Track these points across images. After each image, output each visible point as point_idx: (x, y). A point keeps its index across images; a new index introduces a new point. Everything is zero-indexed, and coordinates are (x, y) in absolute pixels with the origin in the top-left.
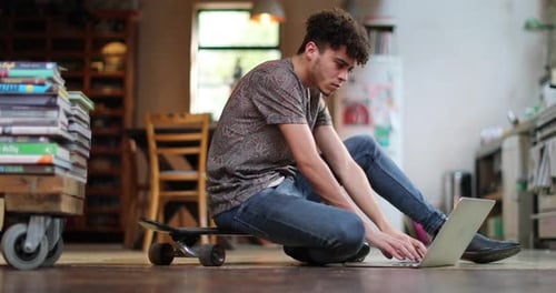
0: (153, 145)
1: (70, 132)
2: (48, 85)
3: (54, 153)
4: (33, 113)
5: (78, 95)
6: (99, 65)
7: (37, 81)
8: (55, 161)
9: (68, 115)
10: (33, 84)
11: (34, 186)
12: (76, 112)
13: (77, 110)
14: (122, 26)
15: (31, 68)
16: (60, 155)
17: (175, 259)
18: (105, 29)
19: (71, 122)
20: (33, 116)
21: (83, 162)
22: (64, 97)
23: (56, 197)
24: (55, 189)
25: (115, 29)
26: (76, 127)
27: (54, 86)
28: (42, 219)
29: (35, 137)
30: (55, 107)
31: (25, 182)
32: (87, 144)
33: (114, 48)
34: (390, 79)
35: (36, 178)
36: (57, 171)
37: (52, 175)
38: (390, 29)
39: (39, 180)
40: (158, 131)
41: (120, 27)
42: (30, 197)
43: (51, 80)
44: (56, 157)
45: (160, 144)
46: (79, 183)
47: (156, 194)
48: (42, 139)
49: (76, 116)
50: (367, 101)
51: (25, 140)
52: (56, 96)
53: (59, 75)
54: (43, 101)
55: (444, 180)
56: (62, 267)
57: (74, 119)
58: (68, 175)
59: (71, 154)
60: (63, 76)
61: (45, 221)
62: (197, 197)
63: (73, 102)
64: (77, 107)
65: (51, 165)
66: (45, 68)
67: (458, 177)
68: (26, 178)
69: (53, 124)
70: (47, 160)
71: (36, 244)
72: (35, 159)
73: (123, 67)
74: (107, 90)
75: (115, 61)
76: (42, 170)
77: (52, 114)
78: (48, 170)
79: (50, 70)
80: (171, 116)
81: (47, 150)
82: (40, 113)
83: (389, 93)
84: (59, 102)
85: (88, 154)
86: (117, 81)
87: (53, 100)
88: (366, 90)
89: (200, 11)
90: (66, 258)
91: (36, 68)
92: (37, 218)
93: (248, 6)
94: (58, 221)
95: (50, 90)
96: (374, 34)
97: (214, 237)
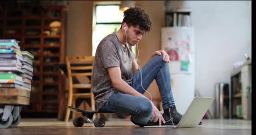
0: (70, 72)
1: (22, 69)
2: (12, 49)
3: (15, 78)
4: (6, 61)
5: (26, 53)
6: (48, 33)
7: (7, 48)
8: (15, 82)
9: (22, 62)
10: (6, 49)
11: (6, 93)
12: (25, 60)
13: (26, 59)
14: (59, 13)
15: (4, 42)
16: (18, 79)
17: (84, 124)
18: (50, 15)
19: (23, 64)
20: (6, 63)
21: (29, 82)
22: (19, 54)
23: (15, 97)
24: (15, 94)
25: (55, 15)
26: (25, 67)
27: (15, 49)
28: (10, 106)
29: (7, 71)
30: (15, 58)
31: (2, 91)
32: (31, 74)
33: (55, 24)
34: (189, 38)
35: (7, 89)
36: (16, 86)
37: (14, 88)
38: (188, 14)
39: (8, 90)
40: (72, 65)
41: (58, 14)
42: (5, 97)
43: (13, 47)
44: (16, 80)
45: (73, 71)
46: (27, 91)
47: (71, 94)
48: (9, 72)
49: (25, 62)
50: (177, 49)
51: (3, 73)
52: (15, 54)
53: (17, 44)
54: (10, 56)
55: (215, 87)
56: (21, 127)
57: (24, 63)
58: (22, 88)
59: (23, 79)
60: (19, 44)
61: (11, 108)
62: (90, 96)
63: (24, 56)
64: (26, 58)
65: (13, 84)
66: (10, 42)
67: (222, 85)
68: (3, 89)
69: (14, 66)
70: (11, 82)
71: (7, 118)
72: (6, 81)
73: (59, 33)
74: (52, 45)
75: (56, 30)
76: (9, 86)
77: (14, 62)
78: (12, 86)
79: (13, 43)
80: (78, 58)
81: (12, 77)
82: (8, 61)
83: (188, 45)
84: (17, 56)
85: (31, 78)
86: (57, 40)
87: (14, 56)
88: (176, 43)
89: (97, 5)
90: (22, 124)
91: (6, 42)
92: (8, 106)
93: (119, 3)
94: (18, 108)
95: (13, 51)
96: (180, 16)
97: (99, 114)
